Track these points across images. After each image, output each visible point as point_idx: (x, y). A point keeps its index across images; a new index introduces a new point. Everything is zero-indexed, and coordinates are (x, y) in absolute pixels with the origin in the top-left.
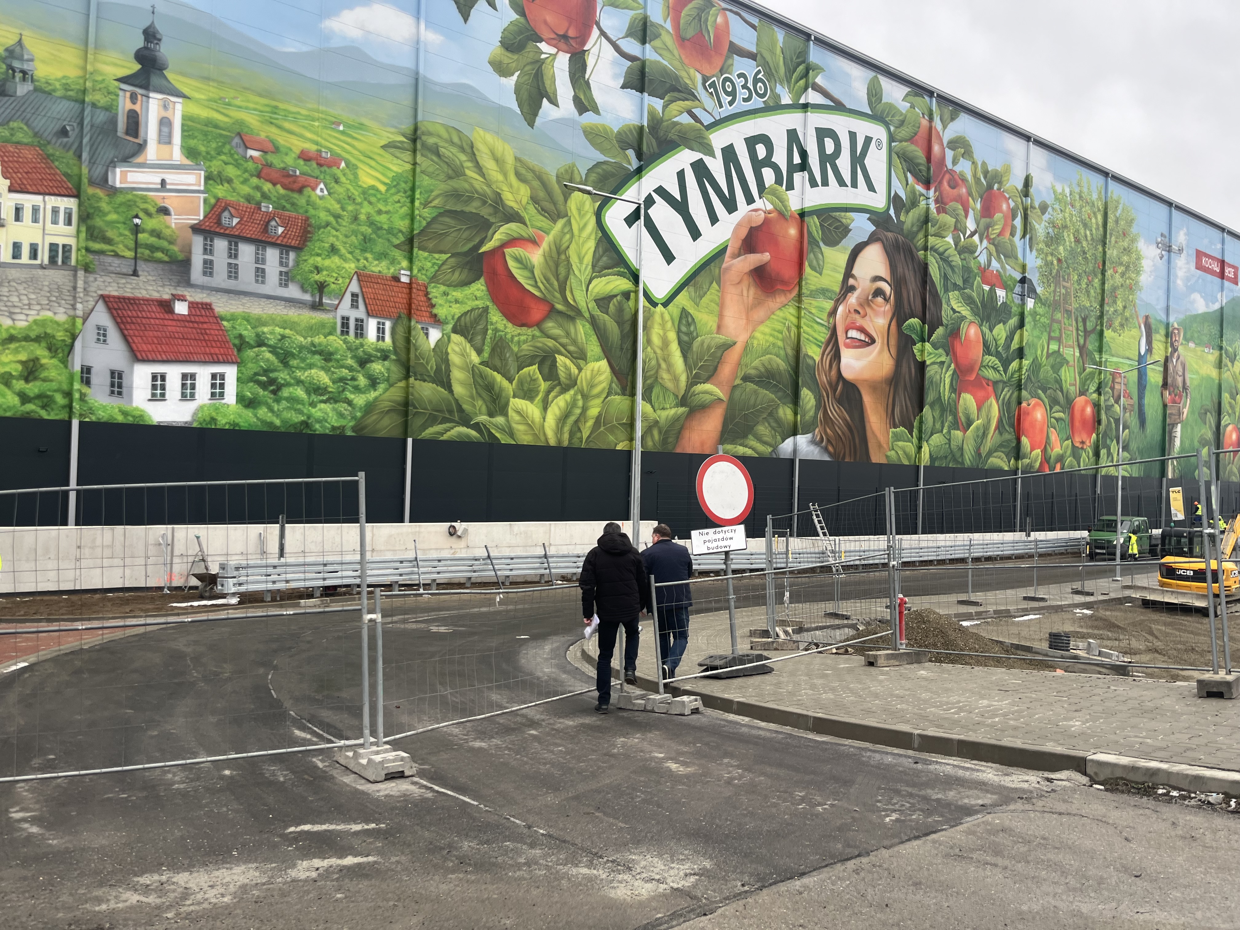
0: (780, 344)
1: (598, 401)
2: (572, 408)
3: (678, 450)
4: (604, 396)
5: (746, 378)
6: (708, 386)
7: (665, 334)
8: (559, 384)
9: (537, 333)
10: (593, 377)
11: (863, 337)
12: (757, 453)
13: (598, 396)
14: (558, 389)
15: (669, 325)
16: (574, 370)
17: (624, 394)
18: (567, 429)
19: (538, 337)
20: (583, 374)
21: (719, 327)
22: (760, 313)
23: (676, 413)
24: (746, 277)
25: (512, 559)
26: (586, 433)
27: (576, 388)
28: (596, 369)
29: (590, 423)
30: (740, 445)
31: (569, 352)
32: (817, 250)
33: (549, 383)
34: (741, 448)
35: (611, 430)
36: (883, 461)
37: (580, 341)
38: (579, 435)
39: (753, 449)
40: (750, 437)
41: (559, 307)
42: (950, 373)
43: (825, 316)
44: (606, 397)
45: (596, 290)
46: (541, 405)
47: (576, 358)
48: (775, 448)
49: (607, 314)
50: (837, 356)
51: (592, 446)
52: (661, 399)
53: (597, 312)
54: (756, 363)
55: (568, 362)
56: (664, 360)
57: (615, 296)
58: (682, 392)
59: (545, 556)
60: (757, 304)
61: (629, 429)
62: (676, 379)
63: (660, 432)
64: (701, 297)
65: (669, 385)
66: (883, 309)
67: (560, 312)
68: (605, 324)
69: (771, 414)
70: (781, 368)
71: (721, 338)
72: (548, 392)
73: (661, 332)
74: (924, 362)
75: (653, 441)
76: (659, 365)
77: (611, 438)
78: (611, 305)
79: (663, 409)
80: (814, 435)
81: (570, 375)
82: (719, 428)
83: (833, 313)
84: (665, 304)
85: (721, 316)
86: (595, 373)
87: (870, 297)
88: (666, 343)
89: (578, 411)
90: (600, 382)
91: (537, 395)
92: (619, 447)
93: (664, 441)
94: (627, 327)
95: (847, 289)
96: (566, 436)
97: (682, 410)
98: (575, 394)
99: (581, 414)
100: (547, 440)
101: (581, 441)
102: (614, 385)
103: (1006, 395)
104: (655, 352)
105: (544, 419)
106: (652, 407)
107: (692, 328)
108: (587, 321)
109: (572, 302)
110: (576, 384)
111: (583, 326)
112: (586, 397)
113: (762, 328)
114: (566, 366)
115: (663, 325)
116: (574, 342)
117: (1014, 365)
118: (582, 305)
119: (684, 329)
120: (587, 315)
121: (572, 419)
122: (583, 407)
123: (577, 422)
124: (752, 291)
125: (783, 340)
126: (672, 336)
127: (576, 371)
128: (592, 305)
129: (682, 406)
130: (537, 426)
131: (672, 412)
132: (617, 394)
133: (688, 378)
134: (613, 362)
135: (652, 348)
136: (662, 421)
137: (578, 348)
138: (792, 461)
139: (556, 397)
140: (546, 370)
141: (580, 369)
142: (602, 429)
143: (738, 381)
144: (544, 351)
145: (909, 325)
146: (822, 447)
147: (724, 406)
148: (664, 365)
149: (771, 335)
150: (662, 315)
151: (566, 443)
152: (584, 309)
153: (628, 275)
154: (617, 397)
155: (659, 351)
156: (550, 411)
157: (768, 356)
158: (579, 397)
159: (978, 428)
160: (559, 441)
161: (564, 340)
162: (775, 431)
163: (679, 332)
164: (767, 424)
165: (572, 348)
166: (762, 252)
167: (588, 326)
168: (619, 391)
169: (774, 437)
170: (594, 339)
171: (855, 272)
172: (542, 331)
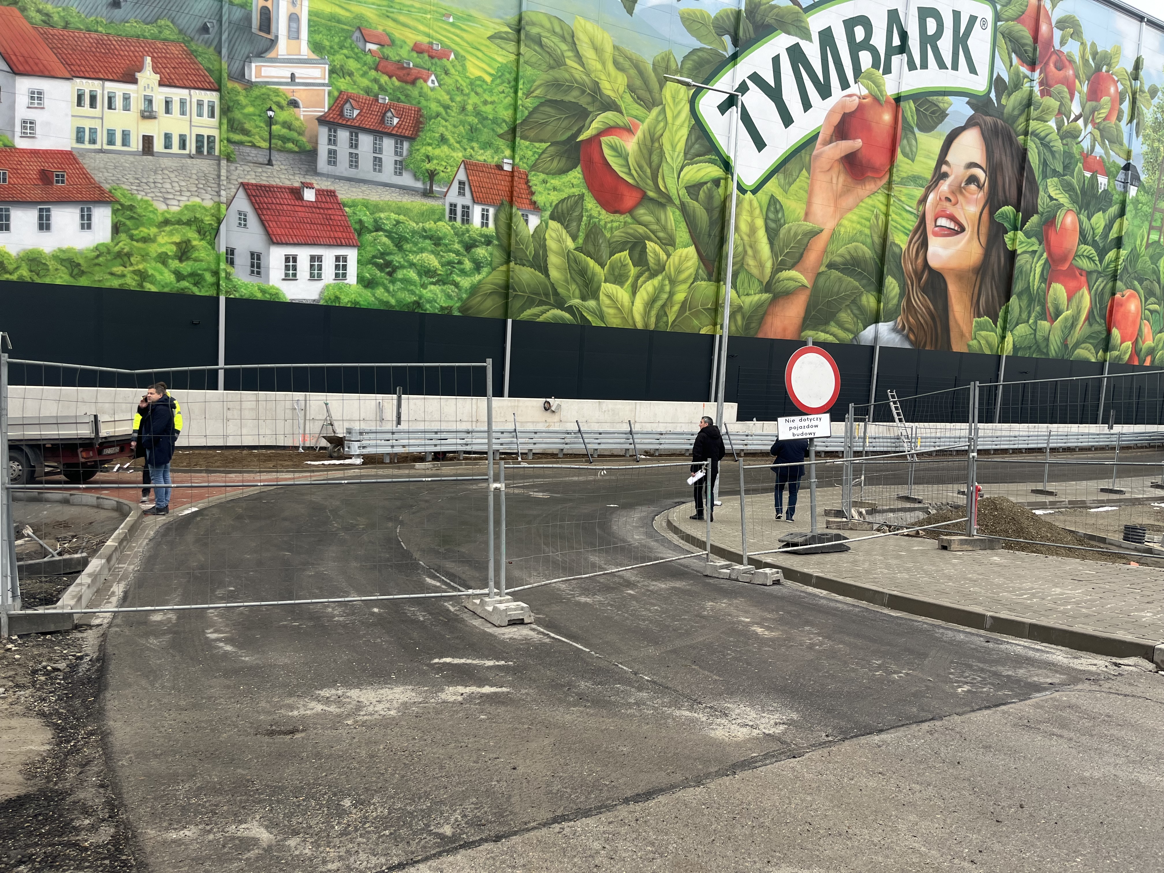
0: (867, 231)
1: (684, 287)
2: (659, 293)
3: (761, 335)
4: (691, 281)
5: (831, 266)
6: (793, 273)
7: (752, 221)
8: (648, 269)
9: (629, 220)
10: (681, 263)
11: (952, 225)
12: (838, 340)
13: (684, 281)
14: (647, 274)
15: (757, 211)
16: (663, 256)
17: (709, 280)
18: (654, 313)
19: (630, 224)
20: (671, 260)
21: (806, 214)
22: (849, 201)
23: (760, 299)
24: (836, 165)
25: (600, 433)
26: (671, 318)
27: (664, 273)
28: (684, 255)
29: (676, 308)
30: (822, 331)
31: (658, 238)
32: (910, 136)
33: (639, 268)
34: (823, 334)
35: (696, 314)
36: (965, 350)
37: (669, 227)
38: (665, 319)
39: (834, 336)
40: (832, 323)
41: (651, 194)
42: (1042, 262)
43: (914, 204)
44: (693, 283)
45: (687, 177)
46: (630, 289)
47: (665, 244)
48: (856, 335)
49: (697, 201)
50: (924, 244)
51: (677, 330)
52: (746, 284)
53: (687, 199)
54: (842, 250)
55: (657, 248)
56: (751, 247)
57: (706, 183)
58: (767, 279)
59: (631, 432)
60: (846, 191)
61: (713, 314)
62: (761, 266)
63: (743, 317)
64: (790, 184)
65: (755, 271)
66: (975, 196)
67: (651, 199)
68: (694, 211)
69: (854, 302)
70: (867, 256)
71: (809, 226)
72: (638, 277)
73: (749, 219)
74: (1015, 251)
75: (736, 326)
76: (745, 252)
77: (696, 322)
78: (701, 192)
79: (748, 295)
80: (896, 323)
81: (659, 260)
82: (802, 314)
83: (923, 200)
84: (754, 192)
85: (809, 203)
86: (683, 258)
87: (963, 185)
88: (753, 230)
89: (665, 296)
90: (688, 268)
91: (627, 280)
92: (702, 332)
93: (747, 327)
94: (716, 214)
95: (939, 176)
96: (653, 320)
97: (765, 296)
98: (663, 280)
99: (667, 299)
100: (634, 322)
101: (667, 325)
102: (700, 271)
103: (1099, 285)
104: (742, 239)
105: (633, 303)
106: (737, 292)
107: (780, 215)
108: (678, 208)
109: (663, 189)
110: (664, 269)
111: (674, 213)
112: (673, 282)
113: (849, 215)
114: (655, 252)
115: (751, 213)
116: (664, 229)
117: (1111, 255)
118: (673, 192)
119: (771, 216)
120: (677, 202)
121: (660, 303)
122: (670, 292)
123: (663, 306)
124: (841, 179)
125: (870, 228)
126: (760, 223)
127: (665, 257)
128: (683, 192)
129: (766, 292)
130: (626, 310)
131: (756, 298)
132: (703, 279)
133: (773, 264)
134: (700, 248)
135: (739, 235)
136: (746, 306)
137: (668, 234)
138: (872, 348)
139: (645, 282)
140: (636, 256)
141: (669, 255)
142: (687, 313)
143: (823, 269)
144: (635, 238)
145: (1002, 213)
146: (903, 335)
147: (808, 292)
148: (750, 252)
149: (859, 223)
150: (751, 202)
151: (652, 327)
152: (675, 197)
153: (719, 162)
154: (703, 282)
155: (746, 238)
156: (638, 295)
157: (854, 244)
158: (667, 282)
159: (1066, 319)
160: (646, 324)
161: (655, 227)
162: (857, 318)
163: (766, 219)
164: (849, 311)
165: (661, 235)
166: (854, 139)
167: (678, 212)
168: (705, 277)
169: (856, 324)
170: (683, 225)
171: (948, 158)
172: (633, 218)
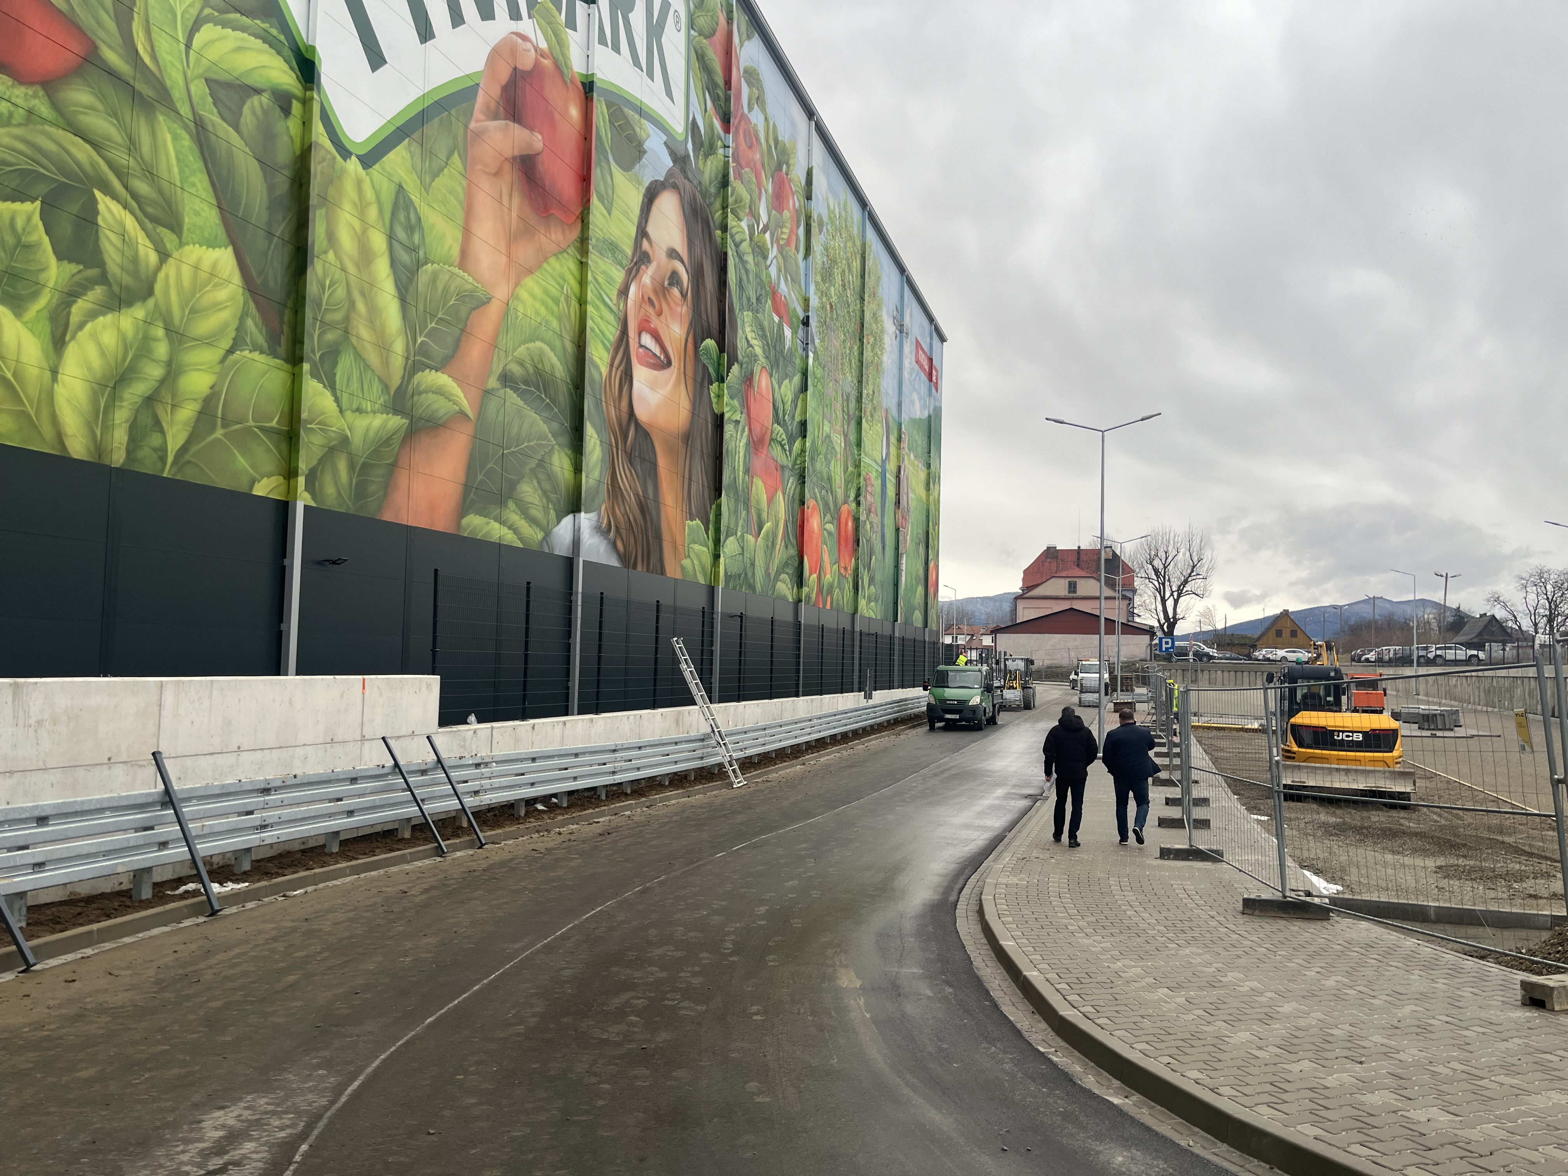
0: (555, 324)
1: (209, 356)
2: (137, 357)
4: (226, 344)
5: (506, 379)
6: (442, 379)
7: (364, 231)
8: (104, 279)
9: (43, 108)
10: (197, 287)
11: (657, 350)
12: (521, 539)
13: (208, 341)
14: (97, 293)
15: (373, 213)
16: (149, 255)
17: (273, 354)
18: (122, 416)
19: (45, 120)
20: (170, 269)
23: (383, 426)
26: (175, 438)
27: (151, 302)
28: (206, 265)
29: (187, 412)
30: (495, 519)
31: (135, 196)
33: (74, 268)
34: (496, 525)
35: (242, 439)
36: (678, 576)
37: (164, 174)
38: (155, 440)
39: (516, 531)
40: (511, 504)
41: (112, 57)
44: (231, 351)
45: (212, 54)
46: (45, 327)
47: (154, 220)
48: (548, 533)
49: (237, 128)
50: (627, 377)
51: (190, 475)
52: (355, 385)
53: (211, 115)
54: (521, 351)
55: (130, 222)
56: (363, 294)
57: (258, 91)
58: (396, 381)
60: (525, 232)
61: (284, 447)
62: (384, 348)
63: (351, 466)
64: (436, 174)
65: (373, 357)
66: (679, 309)
67: (112, 73)
68: (230, 155)
69: (541, 463)
70: (557, 374)
72: (71, 295)
73: (357, 224)
75: (336, 485)
76: (352, 304)
77: (242, 462)
78: (246, 109)
79: (359, 410)
80: (599, 515)
81: (135, 260)
82: (461, 477)
83: (624, 292)
84: (368, 160)
86: (203, 276)
87: (666, 283)
88: (366, 256)
89: (155, 372)
90: (217, 307)
91: (35, 295)
92: (260, 490)
93: (360, 491)
94: (283, 183)
95: (641, 259)
96: (120, 437)
97: (396, 422)
98: (148, 322)
99: (162, 382)
100: (60, 437)
101: (163, 459)
102: (249, 323)
103: (790, 489)
104: (343, 269)
105: (54, 372)
106: (337, 400)
107: (416, 238)
108: (186, 128)
109: (147, 60)
110: (150, 292)
111: (175, 137)
112: (174, 335)
113: (529, 282)
114: (123, 234)
115: (361, 208)
116: (150, 174)
117: (797, 444)
118: (174, 78)
119: (401, 234)
120: (185, 110)
121: (137, 390)
122: (169, 363)
123: (150, 400)
125: (559, 319)
126: (378, 241)
127: (153, 258)
128: (199, 89)
129: (396, 411)
130: (33, 390)
131: (378, 421)
132: (256, 348)
133: (407, 349)
134: (248, 260)
135: (338, 257)
136: (357, 440)
137: (160, 192)
139: (92, 315)
140: (66, 228)
141: (164, 256)
142: (219, 433)
143: (493, 382)
144: (62, 169)
146: (609, 540)
147: (469, 429)
148: (361, 307)
149: (543, 303)
150: (359, 183)
151: (118, 458)
152: (178, 94)
153: (288, 52)
154: (256, 355)
155: (351, 268)
156: (71, 351)
157: (539, 344)
158: (159, 332)
159: (767, 534)
160: (99, 448)
161: (122, 158)
162: (549, 500)
163: (391, 238)
164: (535, 482)
165: (142, 187)
166: (532, 129)
167: (187, 142)
168: (261, 340)
169: (546, 509)
170: (200, 184)
171: (650, 229)
172: (55, 106)
